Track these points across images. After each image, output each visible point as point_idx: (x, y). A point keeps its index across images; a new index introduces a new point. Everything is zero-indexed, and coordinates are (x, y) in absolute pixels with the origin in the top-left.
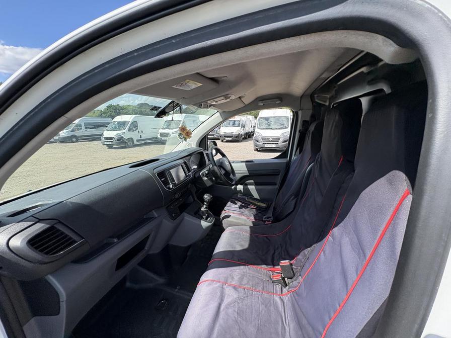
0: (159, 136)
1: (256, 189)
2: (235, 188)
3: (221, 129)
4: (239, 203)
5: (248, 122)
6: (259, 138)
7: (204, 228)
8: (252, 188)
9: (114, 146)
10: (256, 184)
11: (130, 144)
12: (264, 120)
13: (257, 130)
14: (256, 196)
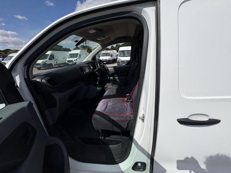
0: (67, 62)
1: (118, 78)
2: (110, 78)
3: (100, 58)
4: (112, 83)
5: (114, 54)
6: (120, 61)
7: (98, 90)
8: (116, 78)
9: (42, 68)
10: (118, 76)
11: (51, 67)
12: (122, 52)
13: (118, 57)
14: (118, 81)
